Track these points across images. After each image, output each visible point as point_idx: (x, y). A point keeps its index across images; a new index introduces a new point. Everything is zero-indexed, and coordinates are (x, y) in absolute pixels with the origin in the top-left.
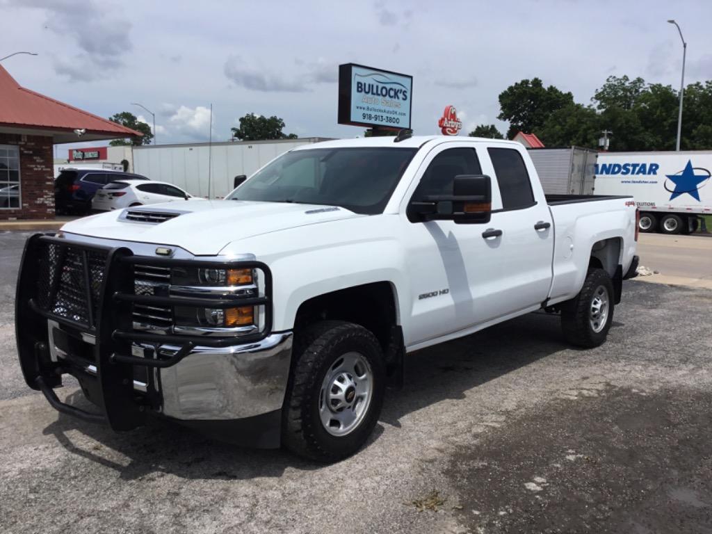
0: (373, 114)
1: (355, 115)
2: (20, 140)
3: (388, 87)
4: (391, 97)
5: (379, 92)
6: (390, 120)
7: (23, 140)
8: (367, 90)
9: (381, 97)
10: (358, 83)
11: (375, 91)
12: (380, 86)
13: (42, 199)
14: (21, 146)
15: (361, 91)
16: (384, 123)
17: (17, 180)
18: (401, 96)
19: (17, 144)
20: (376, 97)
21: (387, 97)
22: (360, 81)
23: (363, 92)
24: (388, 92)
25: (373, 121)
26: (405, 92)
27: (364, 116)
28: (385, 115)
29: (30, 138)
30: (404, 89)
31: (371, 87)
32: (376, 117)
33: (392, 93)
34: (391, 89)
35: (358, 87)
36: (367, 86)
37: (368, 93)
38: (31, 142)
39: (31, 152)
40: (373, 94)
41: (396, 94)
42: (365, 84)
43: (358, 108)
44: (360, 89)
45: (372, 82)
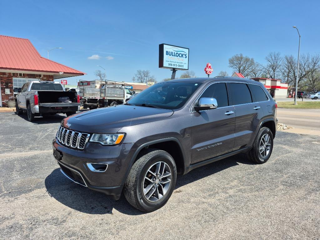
0: (173, 63)
1: (165, 64)
2: (41, 77)
3: (179, 53)
5: (175, 55)
7: (42, 76)
8: (170, 54)
9: (176, 57)
10: (167, 51)
11: (173, 55)
12: (176, 52)
16: (177, 67)
18: (184, 56)
19: (40, 78)
20: (174, 57)
21: (179, 57)
23: (169, 55)
25: (173, 67)
27: (169, 64)
28: (178, 64)
29: (44, 76)
30: (185, 54)
31: (172, 53)
32: (174, 65)
33: (180, 55)
34: (180, 54)
35: (167, 53)
36: (170, 53)
38: (45, 77)
40: (172, 55)
41: (182, 55)
42: (169, 52)
43: (166, 61)
44: (167, 54)
45: (172, 51)
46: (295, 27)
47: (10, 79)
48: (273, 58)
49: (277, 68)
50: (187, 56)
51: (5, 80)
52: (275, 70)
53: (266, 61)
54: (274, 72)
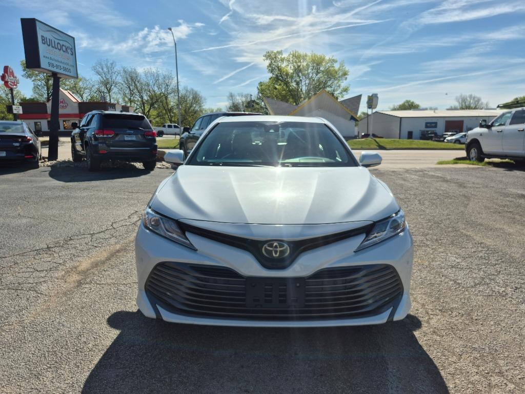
0: (55, 63)
1: (44, 63)
3: (61, 43)
4: (64, 52)
5: (56, 47)
6: (65, 69)
8: (48, 43)
9: (57, 51)
10: (42, 36)
11: (53, 45)
12: (57, 41)
15: (44, 43)
16: (61, 71)
18: (69, 51)
20: (54, 50)
21: (62, 51)
22: (43, 35)
23: (46, 44)
24: (61, 48)
25: (55, 70)
26: (71, 49)
27: (50, 64)
28: (62, 65)
30: (70, 47)
31: (51, 41)
32: (57, 67)
33: (64, 49)
34: (63, 45)
35: (43, 40)
36: (48, 40)
37: (49, 45)
40: (52, 47)
41: (66, 49)
42: (46, 38)
43: (44, 57)
44: (44, 42)
45: (51, 38)
48: (105, 69)
49: (112, 87)
50: (73, 51)
52: (110, 89)
54: (109, 92)
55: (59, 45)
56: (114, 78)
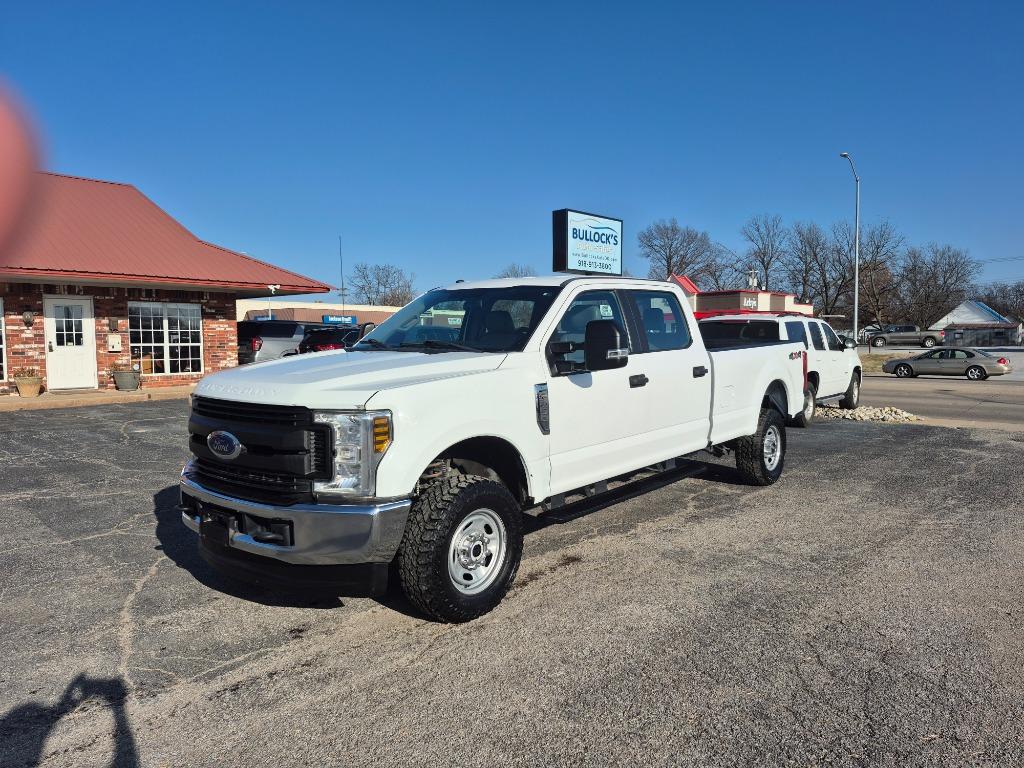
0: (588, 260)
1: (573, 263)
2: (202, 298)
3: (600, 232)
4: (603, 242)
5: (592, 238)
6: (602, 266)
7: (205, 297)
8: (582, 237)
10: (574, 229)
11: (588, 237)
12: (594, 231)
13: (225, 362)
14: (203, 304)
15: (576, 237)
16: (598, 270)
17: (199, 342)
19: (199, 303)
21: (600, 242)
22: (575, 227)
23: (578, 239)
24: (600, 238)
26: (615, 236)
27: (580, 263)
28: (598, 261)
29: (211, 295)
30: (614, 234)
31: (585, 232)
32: (591, 264)
33: (604, 238)
34: (603, 234)
35: (574, 233)
37: (582, 239)
38: (213, 299)
39: (213, 311)
40: (587, 239)
41: (607, 239)
42: (580, 231)
43: (574, 254)
44: (575, 235)
45: (586, 228)
46: (845, 156)
47: (121, 305)
48: (763, 230)
49: (773, 259)
50: (619, 239)
51: (108, 307)
52: (768, 264)
53: (743, 238)
54: (766, 269)
55: (597, 236)
56: (777, 244)
